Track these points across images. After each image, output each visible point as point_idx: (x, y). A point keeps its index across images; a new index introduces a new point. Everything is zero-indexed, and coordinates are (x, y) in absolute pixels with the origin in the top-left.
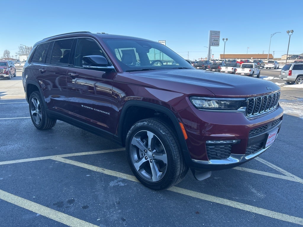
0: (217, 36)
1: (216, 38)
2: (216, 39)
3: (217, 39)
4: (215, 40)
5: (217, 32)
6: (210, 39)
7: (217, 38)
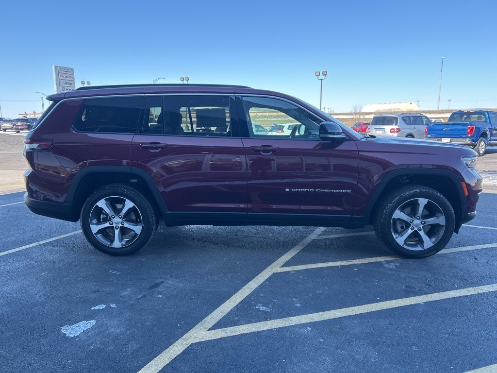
0: (69, 76)
1: (67, 79)
2: (68, 82)
3: (70, 82)
4: (66, 83)
5: (68, 68)
6: (57, 81)
7: (69, 79)
